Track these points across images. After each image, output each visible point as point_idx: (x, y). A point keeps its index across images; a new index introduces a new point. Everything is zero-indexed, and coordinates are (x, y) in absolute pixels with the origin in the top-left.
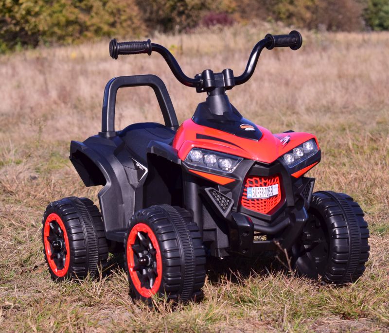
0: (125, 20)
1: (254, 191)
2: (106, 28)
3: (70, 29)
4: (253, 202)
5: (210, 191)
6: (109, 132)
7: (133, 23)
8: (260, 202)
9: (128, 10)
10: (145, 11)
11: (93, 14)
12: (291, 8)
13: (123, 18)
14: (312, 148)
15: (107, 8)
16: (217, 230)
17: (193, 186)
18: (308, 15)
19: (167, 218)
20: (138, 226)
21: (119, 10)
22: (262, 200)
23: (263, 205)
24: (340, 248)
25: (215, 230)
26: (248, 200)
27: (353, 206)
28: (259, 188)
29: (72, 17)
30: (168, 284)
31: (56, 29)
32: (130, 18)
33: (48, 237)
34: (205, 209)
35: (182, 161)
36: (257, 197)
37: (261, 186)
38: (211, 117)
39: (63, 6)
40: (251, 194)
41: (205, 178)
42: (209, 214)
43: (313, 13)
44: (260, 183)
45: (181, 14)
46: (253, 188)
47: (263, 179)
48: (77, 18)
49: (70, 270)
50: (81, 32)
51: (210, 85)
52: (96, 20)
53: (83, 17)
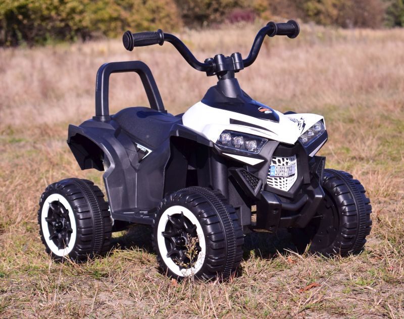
0: (164, 17)
3: (113, 25)
7: (171, 19)
9: (166, 8)
10: (183, 9)
11: (134, 11)
12: (319, 6)
13: (162, 15)
15: (147, 5)
18: (334, 12)
21: (158, 8)
29: (115, 15)
32: (168, 16)
39: (106, 4)
43: (340, 10)
45: (216, 10)
48: (119, 15)
52: (136, 17)
53: (124, 14)
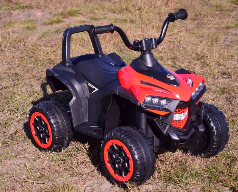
1: (177, 116)
4: (176, 122)
5: (157, 120)
6: (68, 62)
8: (180, 122)
14: (202, 85)
16: (154, 137)
17: (143, 115)
19: (134, 139)
20: (115, 141)
22: (181, 120)
23: (181, 123)
24: (217, 141)
25: (153, 137)
26: (174, 121)
27: (220, 114)
28: (180, 114)
30: (137, 178)
33: (33, 124)
34: (149, 127)
35: (140, 104)
36: (179, 119)
37: (181, 113)
38: (146, 69)
40: (176, 118)
41: (153, 113)
42: (151, 129)
44: (181, 111)
46: (177, 115)
47: (182, 109)
49: (51, 146)
51: (145, 49)
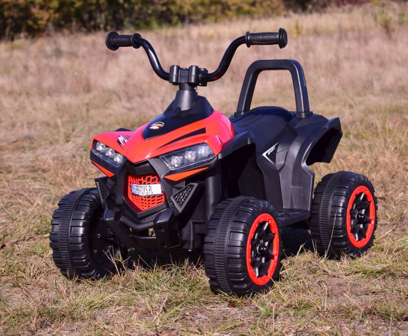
2: (246, 7)
31: (200, 8)
50: (223, 12)
